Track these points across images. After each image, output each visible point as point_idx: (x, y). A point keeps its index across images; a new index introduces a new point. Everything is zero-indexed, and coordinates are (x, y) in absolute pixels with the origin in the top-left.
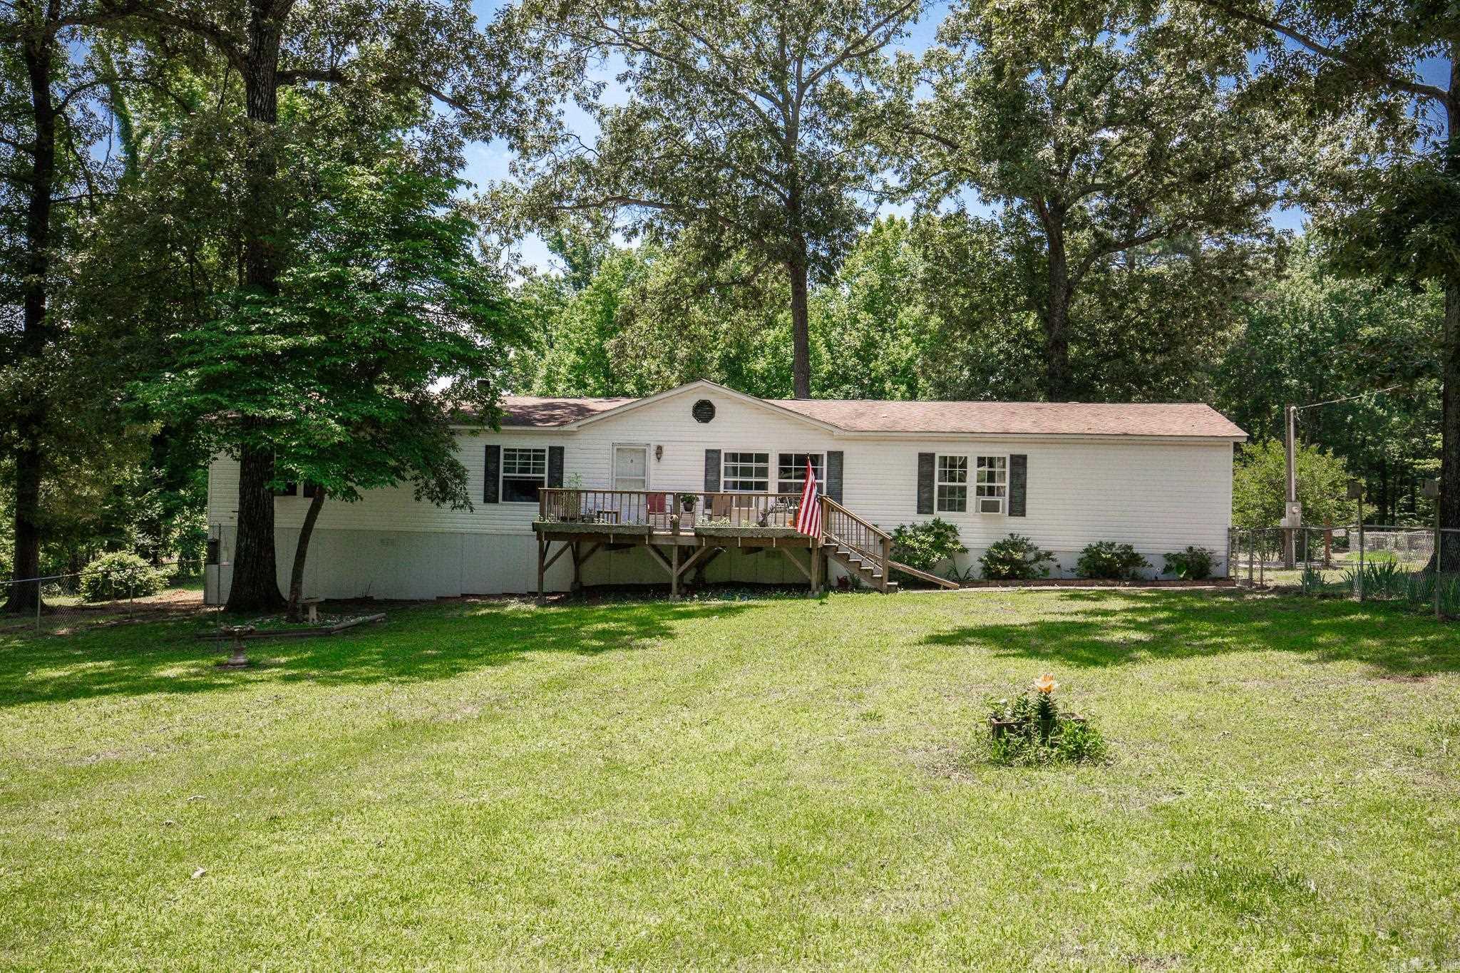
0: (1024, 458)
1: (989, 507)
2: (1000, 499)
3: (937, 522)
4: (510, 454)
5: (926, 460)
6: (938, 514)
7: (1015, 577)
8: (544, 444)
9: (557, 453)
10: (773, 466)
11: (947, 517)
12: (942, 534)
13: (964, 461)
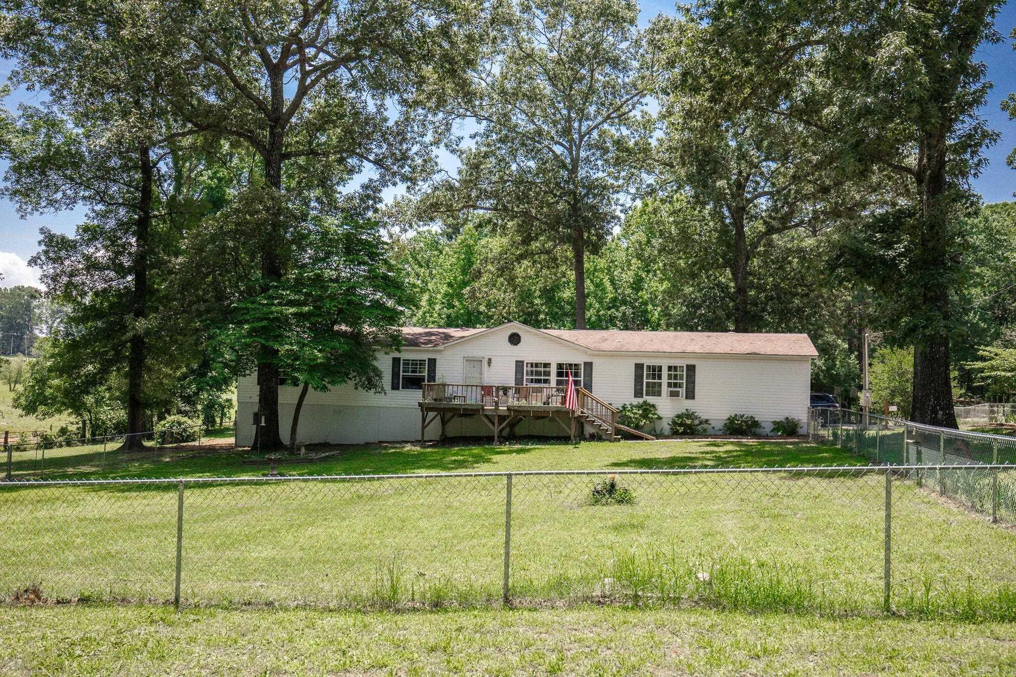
0: (694, 366)
1: (674, 394)
2: (680, 390)
3: (645, 403)
4: (407, 362)
5: (639, 367)
6: (645, 398)
7: (687, 434)
8: (425, 357)
9: (433, 362)
10: (554, 370)
11: (651, 400)
12: (647, 409)
13: (660, 368)
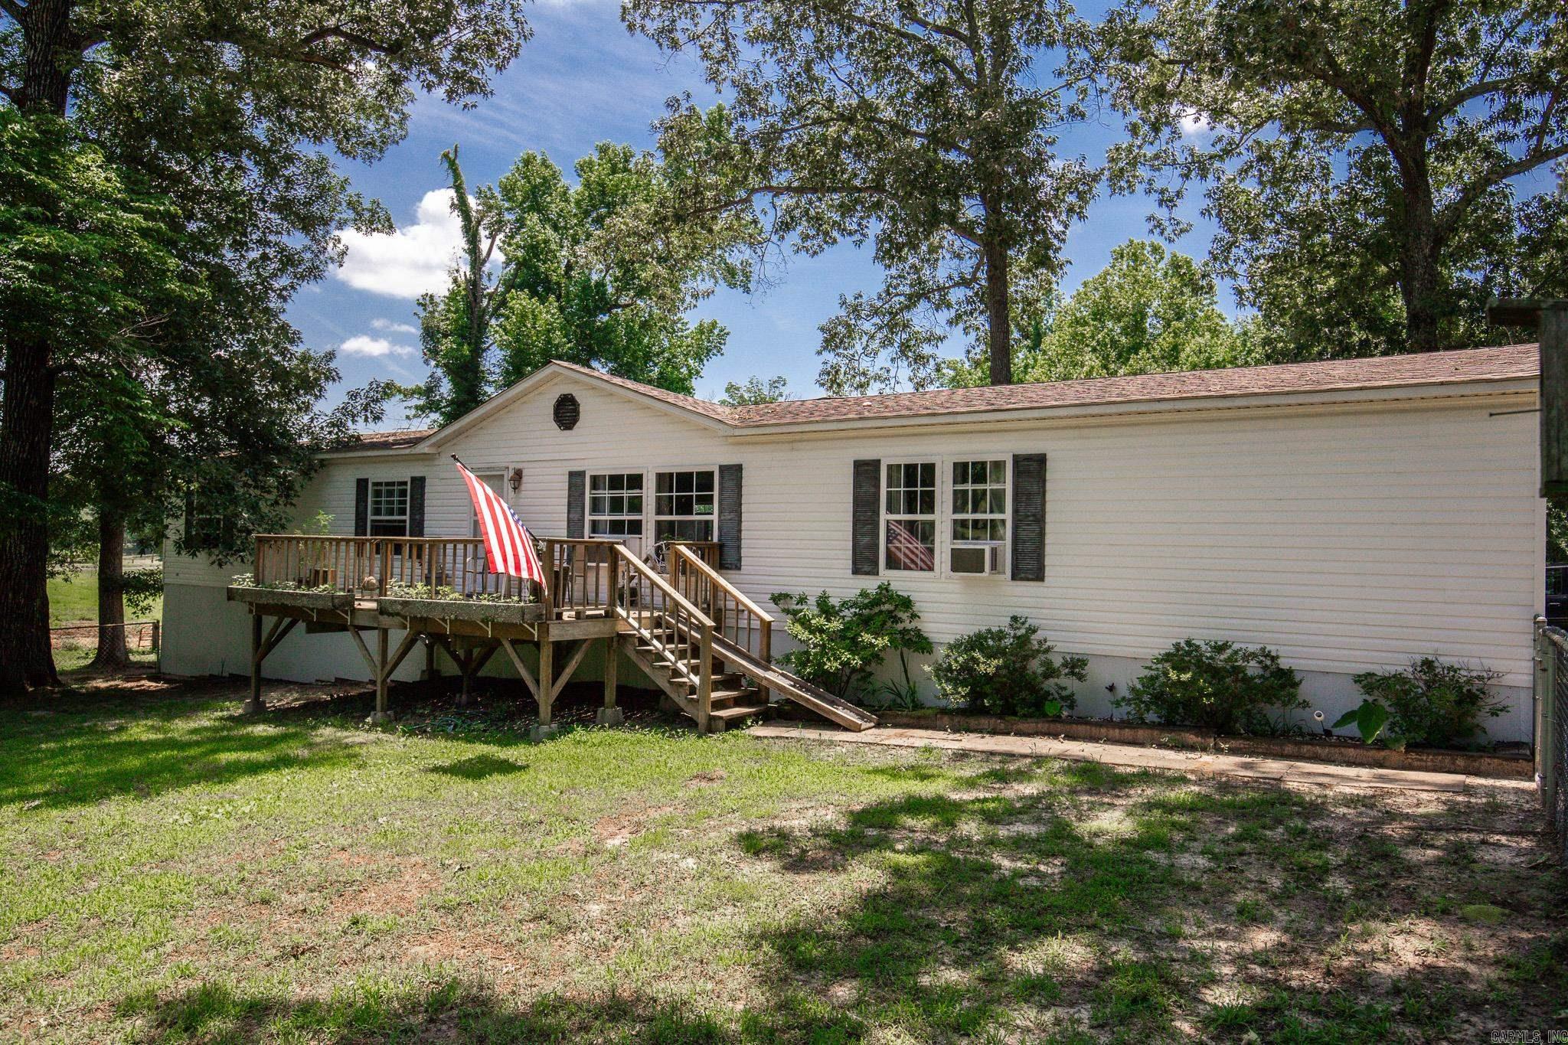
0: (1041, 460)
1: (965, 562)
2: (986, 546)
3: (884, 589)
4: (378, 489)
5: (865, 471)
6: (886, 575)
8: (407, 473)
9: (419, 483)
10: (649, 493)
12: (890, 614)
13: (929, 469)
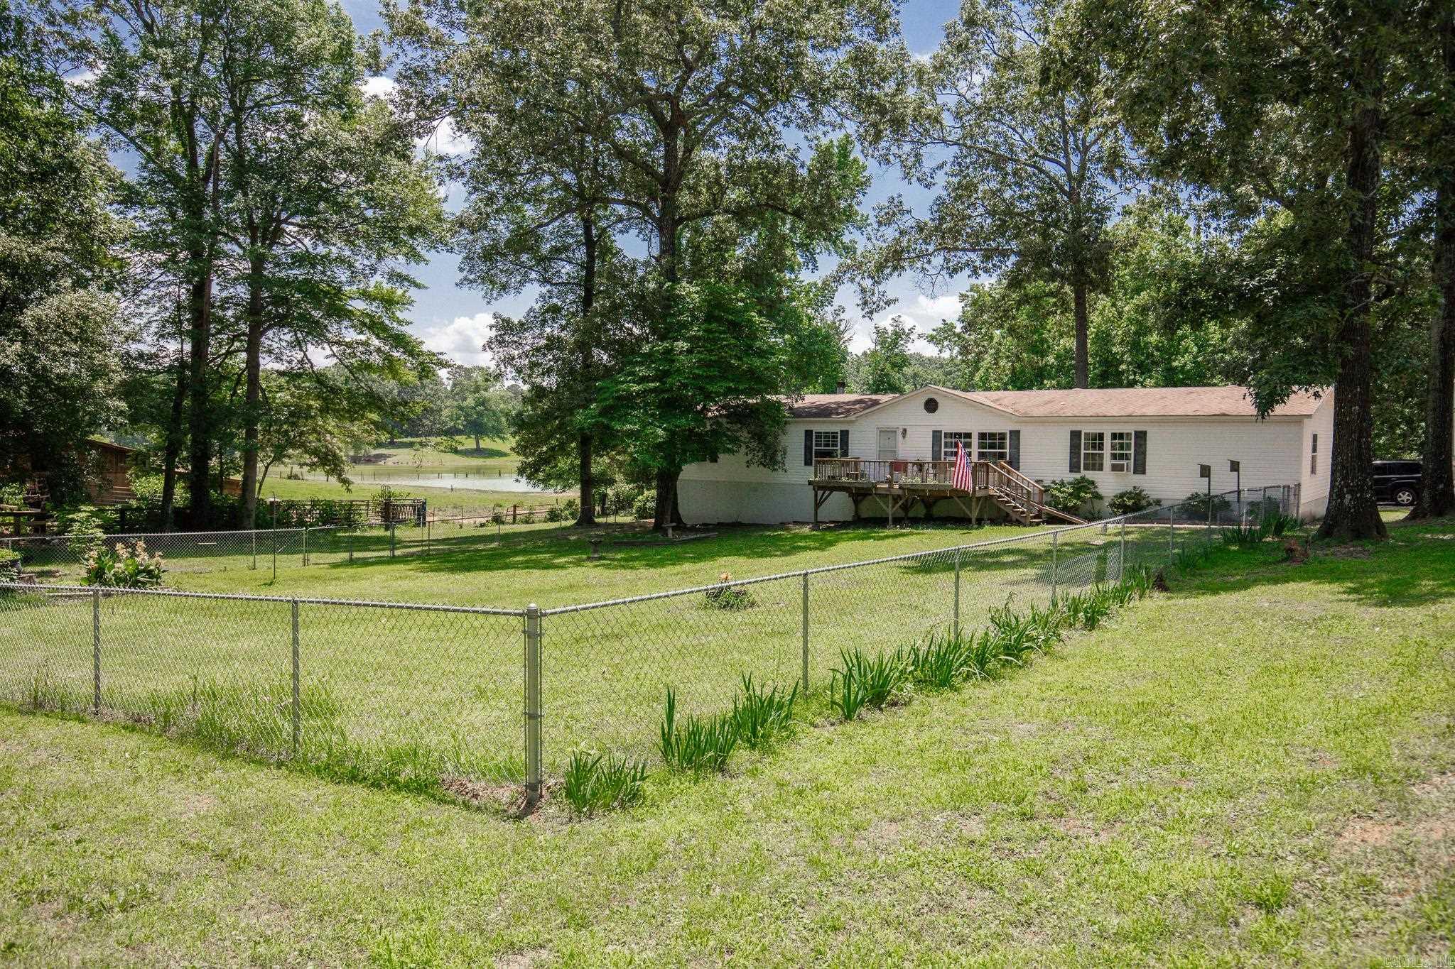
0: (1145, 433)
1: (1116, 468)
2: (1125, 462)
4: (819, 435)
5: (1075, 435)
6: (1083, 472)
8: (837, 428)
9: (845, 434)
10: (975, 441)
11: (1090, 475)
12: (1082, 486)
13: (1101, 436)
